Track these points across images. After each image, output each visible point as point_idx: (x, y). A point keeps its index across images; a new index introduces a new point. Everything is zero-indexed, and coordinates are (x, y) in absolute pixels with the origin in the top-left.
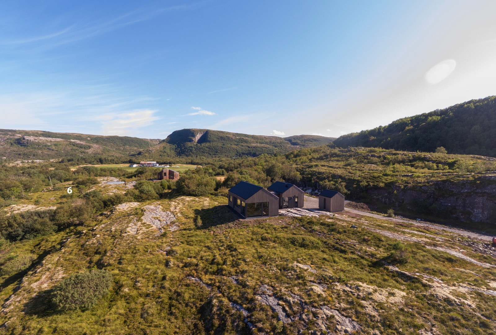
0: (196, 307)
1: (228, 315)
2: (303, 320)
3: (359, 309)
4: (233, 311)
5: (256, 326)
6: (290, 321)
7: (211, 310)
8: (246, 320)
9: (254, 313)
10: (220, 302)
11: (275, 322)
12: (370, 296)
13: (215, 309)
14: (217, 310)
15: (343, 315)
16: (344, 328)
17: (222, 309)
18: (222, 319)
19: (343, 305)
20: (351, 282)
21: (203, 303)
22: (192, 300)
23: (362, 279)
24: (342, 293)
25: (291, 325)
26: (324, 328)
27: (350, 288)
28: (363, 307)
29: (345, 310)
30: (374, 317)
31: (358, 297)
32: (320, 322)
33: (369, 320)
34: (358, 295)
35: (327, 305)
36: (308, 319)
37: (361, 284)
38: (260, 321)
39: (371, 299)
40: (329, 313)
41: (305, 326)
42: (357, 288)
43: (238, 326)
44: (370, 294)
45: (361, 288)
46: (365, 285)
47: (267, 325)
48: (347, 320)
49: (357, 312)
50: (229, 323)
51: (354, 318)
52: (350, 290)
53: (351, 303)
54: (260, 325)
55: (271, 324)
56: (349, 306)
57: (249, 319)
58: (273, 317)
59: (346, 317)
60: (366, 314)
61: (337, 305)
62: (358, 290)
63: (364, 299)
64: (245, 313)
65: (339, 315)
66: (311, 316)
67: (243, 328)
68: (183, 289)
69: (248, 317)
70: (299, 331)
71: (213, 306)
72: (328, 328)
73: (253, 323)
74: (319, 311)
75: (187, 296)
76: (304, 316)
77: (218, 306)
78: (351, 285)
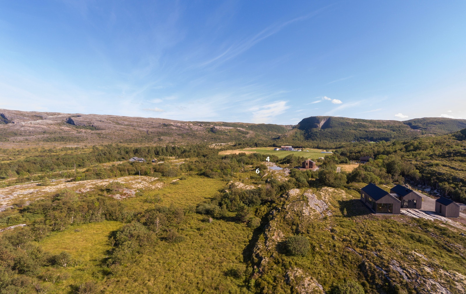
0: (356, 264)
1: (375, 272)
2: (418, 282)
3: (453, 285)
4: (378, 270)
5: (392, 279)
6: (410, 281)
7: (366, 268)
8: (386, 276)
9: (390, 273)
10: (370, 264)
11: (402, 280)
12: (462, 281)
13: (367, 268)
14: (369, 268)
15: (442, 286)
16: (441, 291)
17: (371, 268)
18: (372, 273)
19: (442, 281)
20: (451, 271)
21: (360, 263)
22: (354, 261)
23: (459, 271)
24: (443, 275)
25: (411, 283)
26: (429, 288)
27: (450, 274)
28: (455, 285)
29: (443, 283)
30: (461, 291)
31: (454, 280)
32: (427, 285)
33: (457, 292)
34: (454, 278)
35: (433, 279)
36: (421, 283)
37: (457, 273)
38: (393, 277)
39: (462, 282)
40: (433, 283)
41: (418, 285)
42: (454, 275)
43: (382, 278)
44: (462, 280)
45: (457, 275)
46: (460, 274)
47: (397, 280)
48: (444, 289)
49: (450, 286)
50: (377, 275)
51: (448, 289)
52: (449, 275)
53: (449, 281)
54: (394, 279)
55: (400, 280)
56: (446, 283)
57: (387, 276)
58: (400, 277)
59: (444, 287)
60: (456, 289)
61: (439, 280)
62: (455, 276)
63: (457, 281)
64: (384, 272)
65: (440, 285)
66: (422, 282)
67: (385, 279)
68: (347, 254)
69: (386, 274)
70: (415, 287)
71: (366, 266)
72: (432, 289)
73: (390, 278)
74: (427, 280)
75: (350, 258)
76: (418, 281)
77: (369, 266)
78: (450, 272)
